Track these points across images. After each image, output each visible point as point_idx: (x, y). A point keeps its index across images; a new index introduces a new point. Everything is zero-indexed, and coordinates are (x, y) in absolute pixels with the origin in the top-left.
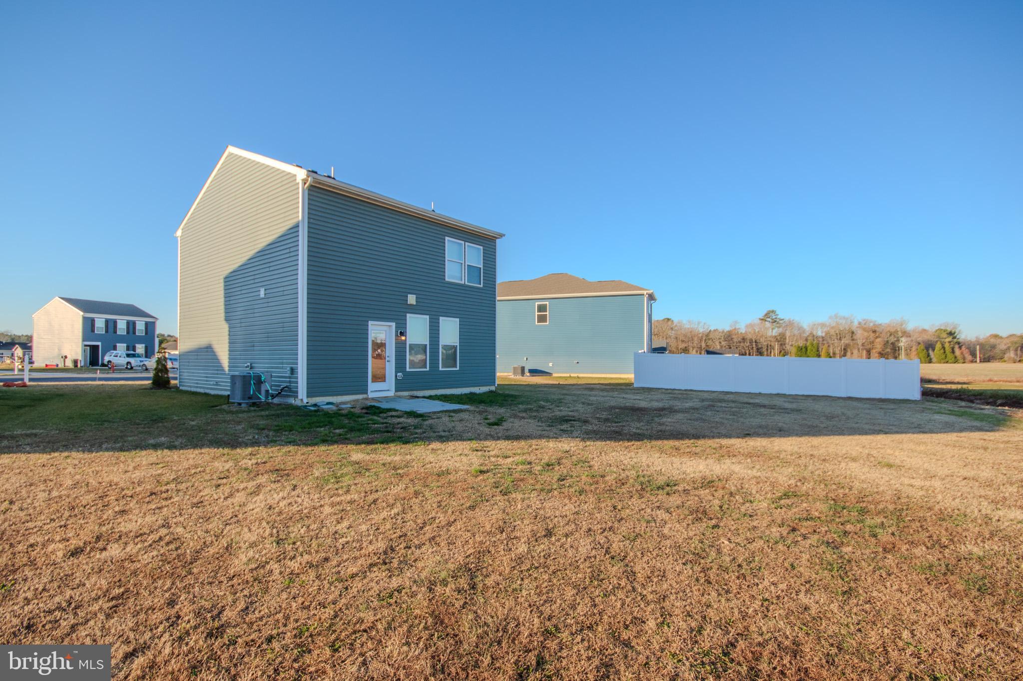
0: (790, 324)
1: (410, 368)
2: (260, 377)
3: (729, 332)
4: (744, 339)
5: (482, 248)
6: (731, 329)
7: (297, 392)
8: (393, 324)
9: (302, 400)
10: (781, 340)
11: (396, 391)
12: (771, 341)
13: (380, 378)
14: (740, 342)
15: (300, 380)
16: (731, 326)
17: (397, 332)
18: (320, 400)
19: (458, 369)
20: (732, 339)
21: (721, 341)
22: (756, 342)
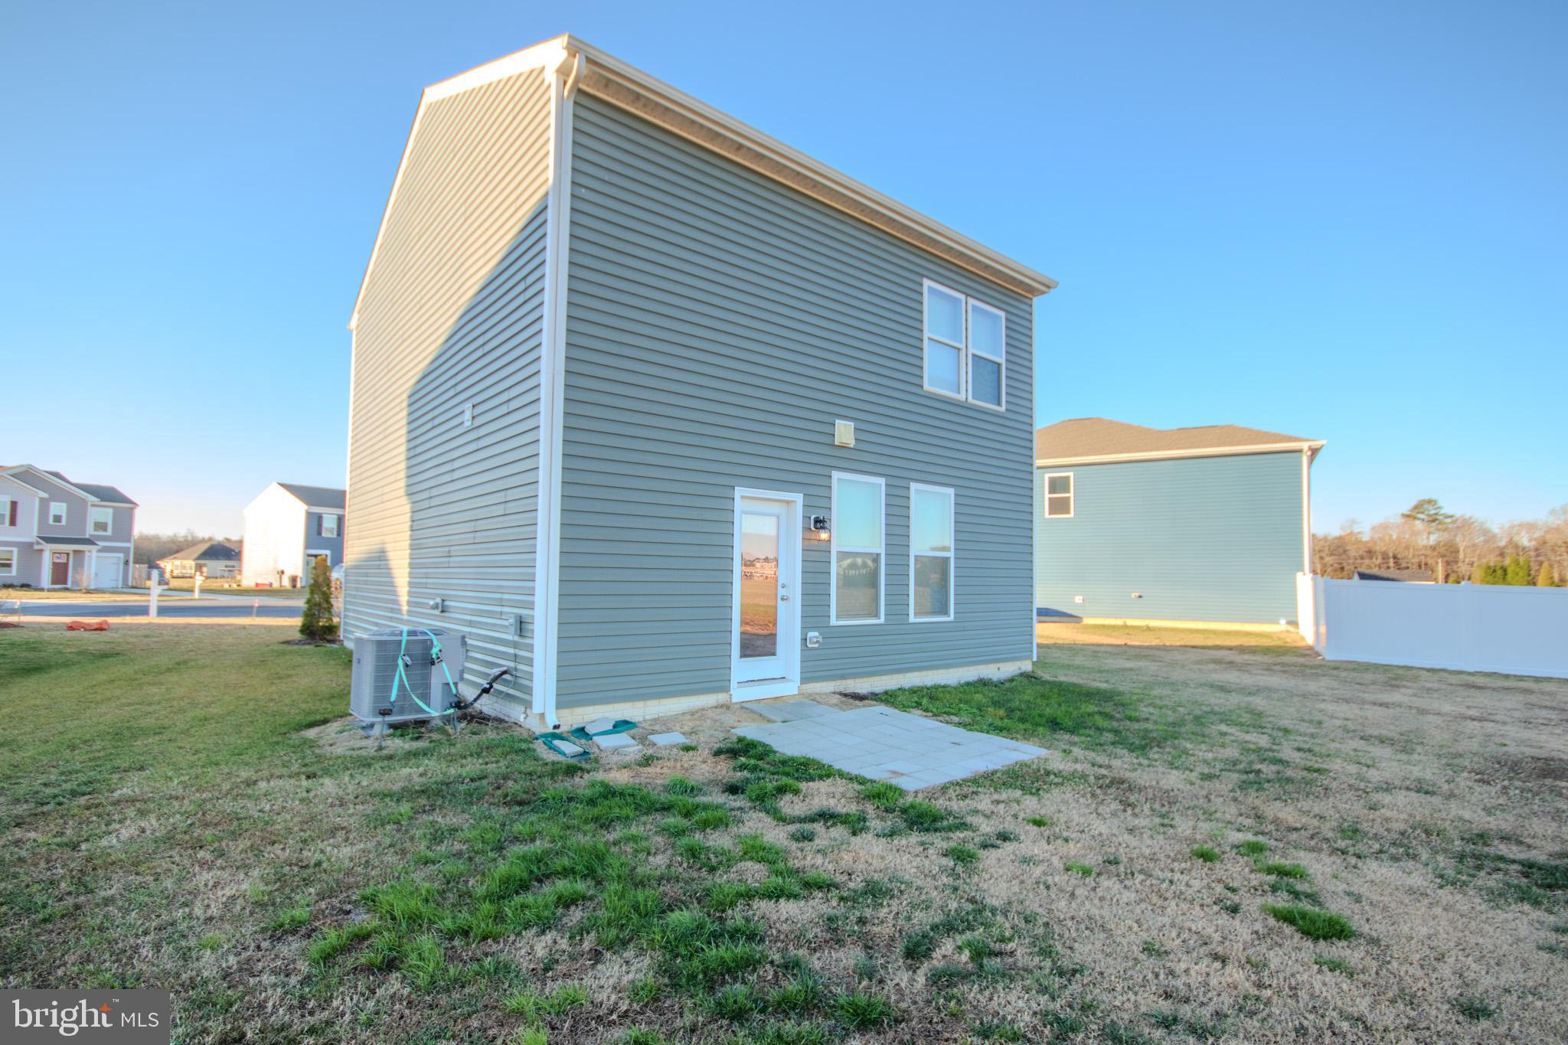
0: (1465, 525)
1: (838, 617)
2: (428, 645)
3: (1340, 538)
4: (1370, 553)
5: (1002, 314)
6: (1343, 533)
7: (528, 690)
8: (798, 498)
9: (542, 716)
10: (1450, 555)
11: (804, 680)
12: (1426, 556)
13: (760, 644)
14: (1362, 558)
15: (538, 656)
16: (1342, 529)
17: (806, 518)
18: (596, 715)
19: (952, 618)
20: (1345, 551)
21: (1324, 554)
22: (1395, 557)
